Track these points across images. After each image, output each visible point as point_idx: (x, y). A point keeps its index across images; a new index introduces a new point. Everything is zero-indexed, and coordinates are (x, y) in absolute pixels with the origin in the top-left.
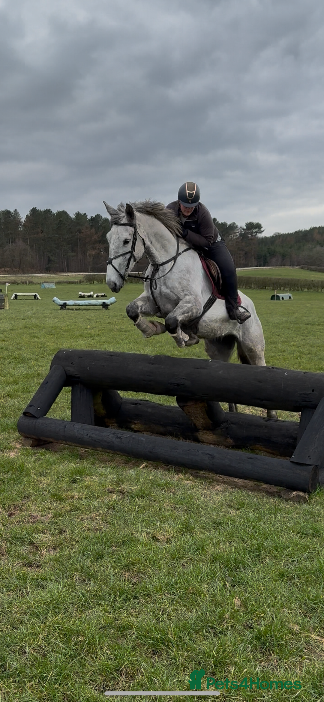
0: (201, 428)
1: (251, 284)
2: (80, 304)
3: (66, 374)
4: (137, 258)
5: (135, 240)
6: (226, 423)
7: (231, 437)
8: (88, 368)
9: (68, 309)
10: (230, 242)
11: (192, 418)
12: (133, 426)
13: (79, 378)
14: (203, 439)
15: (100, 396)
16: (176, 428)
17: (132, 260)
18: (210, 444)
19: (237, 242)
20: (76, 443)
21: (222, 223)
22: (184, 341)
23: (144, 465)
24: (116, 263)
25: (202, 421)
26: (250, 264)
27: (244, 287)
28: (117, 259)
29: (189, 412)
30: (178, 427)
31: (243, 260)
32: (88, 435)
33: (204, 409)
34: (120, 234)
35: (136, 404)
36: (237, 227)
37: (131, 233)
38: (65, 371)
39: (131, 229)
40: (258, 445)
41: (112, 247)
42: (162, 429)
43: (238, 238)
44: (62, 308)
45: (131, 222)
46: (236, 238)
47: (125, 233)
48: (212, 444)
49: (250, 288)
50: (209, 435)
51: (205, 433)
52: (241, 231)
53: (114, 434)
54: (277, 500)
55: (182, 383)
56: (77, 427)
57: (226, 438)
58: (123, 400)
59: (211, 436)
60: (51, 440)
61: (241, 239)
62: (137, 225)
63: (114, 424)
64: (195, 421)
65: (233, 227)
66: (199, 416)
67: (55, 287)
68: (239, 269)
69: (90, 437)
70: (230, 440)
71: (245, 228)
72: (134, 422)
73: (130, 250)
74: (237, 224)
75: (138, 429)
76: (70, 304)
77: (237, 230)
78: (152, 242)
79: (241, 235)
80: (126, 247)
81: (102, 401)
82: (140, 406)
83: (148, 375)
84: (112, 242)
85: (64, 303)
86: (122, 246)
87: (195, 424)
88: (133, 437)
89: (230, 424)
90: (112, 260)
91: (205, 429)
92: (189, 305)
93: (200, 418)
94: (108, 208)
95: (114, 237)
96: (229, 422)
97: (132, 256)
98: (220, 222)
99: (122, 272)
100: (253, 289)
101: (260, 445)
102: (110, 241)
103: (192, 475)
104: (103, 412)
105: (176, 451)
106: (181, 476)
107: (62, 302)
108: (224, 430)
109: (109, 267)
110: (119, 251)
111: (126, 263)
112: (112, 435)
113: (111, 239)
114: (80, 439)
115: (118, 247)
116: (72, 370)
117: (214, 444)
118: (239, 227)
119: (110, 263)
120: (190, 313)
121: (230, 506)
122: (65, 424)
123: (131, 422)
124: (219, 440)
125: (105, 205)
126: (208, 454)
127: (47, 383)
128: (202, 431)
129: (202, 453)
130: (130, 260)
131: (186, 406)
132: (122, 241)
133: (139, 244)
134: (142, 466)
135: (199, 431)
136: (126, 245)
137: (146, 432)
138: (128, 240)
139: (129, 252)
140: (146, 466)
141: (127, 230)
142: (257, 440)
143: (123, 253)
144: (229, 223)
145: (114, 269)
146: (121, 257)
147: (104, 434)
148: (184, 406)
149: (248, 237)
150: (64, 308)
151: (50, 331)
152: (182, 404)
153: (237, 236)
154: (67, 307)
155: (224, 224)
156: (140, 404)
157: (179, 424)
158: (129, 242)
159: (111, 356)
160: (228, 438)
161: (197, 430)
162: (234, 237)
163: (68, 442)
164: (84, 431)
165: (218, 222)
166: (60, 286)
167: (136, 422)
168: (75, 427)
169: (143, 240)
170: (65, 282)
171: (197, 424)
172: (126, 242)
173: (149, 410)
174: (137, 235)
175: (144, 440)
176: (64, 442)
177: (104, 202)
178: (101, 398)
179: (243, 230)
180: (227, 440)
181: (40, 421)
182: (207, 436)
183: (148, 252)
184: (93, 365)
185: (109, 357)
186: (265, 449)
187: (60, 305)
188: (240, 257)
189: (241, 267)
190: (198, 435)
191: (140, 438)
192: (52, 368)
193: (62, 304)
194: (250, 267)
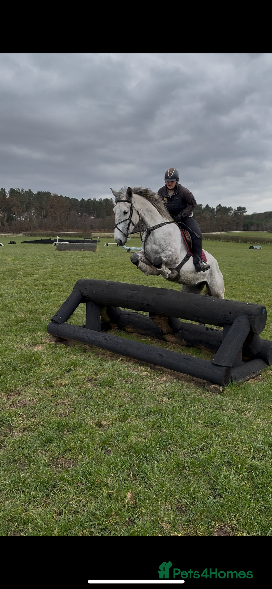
0: (166, 333)
1: (239, 240)
2: (138, 250)
3: (82, 295)
4: (135, 224)
5: (132, 211)
6: (182, 330)
7: (184, 340)
8: (95, 292)
9: (131, 252)
10: (228, 217)
11: (160, 327)
12: (127, 329)
13: (89, 298)
14: (168, 339)
15: (105, 309)
16: (152, 332)
17: (131, 225)
18: (173, 343)
19: (232, 217)
20: (81, 342)
21: (224, 207)
22: (168, 274)
23: (120, 359)
24: (120, 226)
25: (166, 329)
26: (239, 230)
27: (235, 242)
28: (120, 224)
29: (157, 323)
30: (153, 331)
31: (235, 227)
32: (88, 337)
33: (166, 321)
34: (121, 208)
35: (129, 315)
36: (232, 209)
37: (128, 206)
38: (81, 294)
39: (128, 204)
40: (201, 345)
41: (117, 216)
42: (144, 332)
43: (233, 215)
44: (128, 252)
45: (129, 200)
46: (231, 215)
47: (125, 207)
48: (174, 343)
49: (238, 242)
50: (171, 337)
51: (169, 336)
52: (234, 211)
53: (103, 337)
54: (201, 391)
55: (149, 304)
56: (82, 331)
57: (182, 340)
58: (122, 312)
59: (173, 338)
60: (67, 338)
61: (235, 216)
62: (133, 202)
63: (116, 327)
64: (161, 328)
65: (230, 209)
66: (164, 325)
67: (130, 240)
68: (233, 232)
69: (88, 338)
70: (184, 341)
71: (237, 210)
72: (127, 326)
73: (128, 217)
74: (232, 208)
75: (130, 331)
76: (132, 249)
77: (232, 211)
78: (145, 215)
79: (234, 213)
80: (126, 216)
81: (106, 312)
82: (131, 316)
83: (129, 298)
84: (117, 213)
85: (129, 249)
86: (123, 215)
87: (162, 331)
88: (115, 339)
89: (184, 331)
90: (117, 225)
91: (168, 333)
92: (170, 253)
93: (165, 326)
94: (113, 192)
95: (118, 210)
96: (183, 329)
97: (131, 221)
98: (223, 206)
99: (125, 232)
100: (239, 243)
101: (203, 346)
102: (115, 212)
103: (150, 367)
104: (107, 319)
105: (140, 351)
106: (142, 368)
107: (128, 248)
108: (180, 334)
109: (116, 229)
110: (121, 219)
111: (127, 227)
112: (102, 338)
113: (116, 211)
114: (83, 339)
115: (120, 216)
116: (85, 293)
117: (175, 343)
118: (233, 209)
119: (116, 227)
120: (171, 258)
121: (165, 395)
122: (75, 328)
123: (125, 326)
124: (177, 341)
125: (112, 190)
126: (159, 354)
127: (68, 301)
128: (167, 335)
129: (156, 353)
130: (130, 225)
131: (154, 319)
132: (123, 212)
133: (135, 214)
134: (119, 360)
135: (166, 334)
136: (125, 215)
137: (135, 333)
138: (127, 212)
139: (128, 219)
140: (122, 360)
141: (126, 205)
142: (201, 342)
143: (124, 220)
144: (227, 207)
145: (119, 231)
146: (123, 223)
147: (98, 336)
148: (153, 318)
149: (238, 214)
150: (129, 252)
151: (112, 264)
152: (152, 318)
153: (232, 214)
154: (131, 251)
155: (225, 208)
156: (131, 315)
157: (153, 329)
158: (128, 213)
159: (109, 284)
160: (183, 340)
161: (165, 334)
162: (230, 214)
163: (76, 341)
164: (86, 334)
165: (222, 206)
166: (133, 239)
167: (128, 326)
168: (81, 330)
169: (137, 211)
170: (136, 237)
171: (163, 330)
172: (125, 213)
173: (137, 319)
174: (133, 208)
175: (121, 342)
176: (74, 340)
177: (111, 188)
178: (106, 311)
179: (235, 211)
180: (182, 342)
181: (61, 326)
182: (170, 338)
183: (142, 221)
184: (98, 290)
185: (108, 285)
186: (205, 348)
187: (127, 250)
188: (234, 225)
189: (234, 231)
190: (165, 337)
191: (119, 341)
192: (73, 291)
193: (128, 249)
194: (239, 231)
